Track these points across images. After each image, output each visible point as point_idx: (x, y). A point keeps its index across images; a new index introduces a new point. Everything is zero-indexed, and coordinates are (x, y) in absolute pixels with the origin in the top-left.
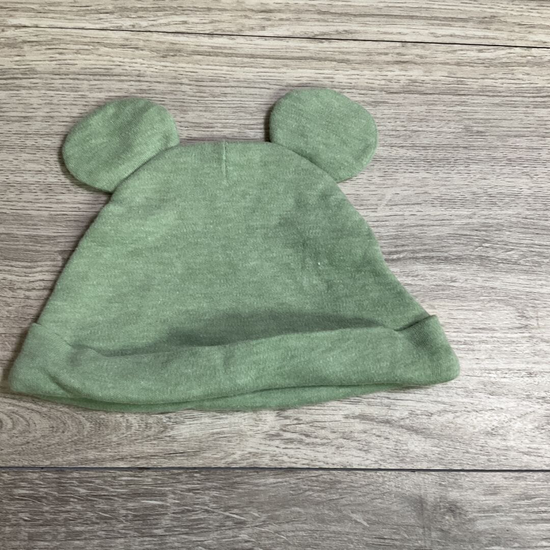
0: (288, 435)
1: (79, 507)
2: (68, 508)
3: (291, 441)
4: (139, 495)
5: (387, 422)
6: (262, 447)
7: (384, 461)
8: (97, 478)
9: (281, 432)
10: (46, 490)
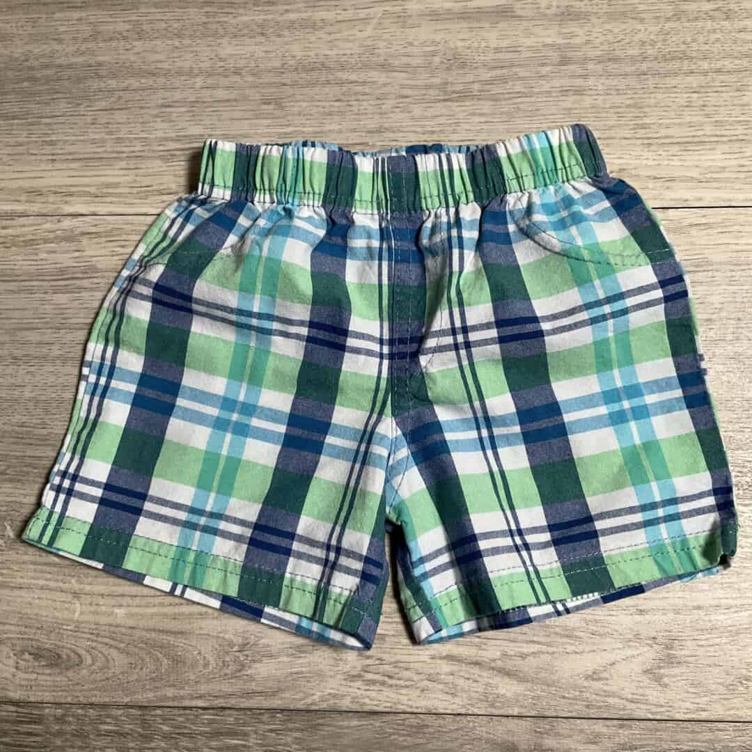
0: (370, 676)
1: (163, 744)
2: (153, 745)
3: (373, 682)
4: (222, 734)
5: (477, 663)
6: (343, 689)
7: (472, 705)
8: (179, 715)
9: (362, 673)
10: (131, 726)
